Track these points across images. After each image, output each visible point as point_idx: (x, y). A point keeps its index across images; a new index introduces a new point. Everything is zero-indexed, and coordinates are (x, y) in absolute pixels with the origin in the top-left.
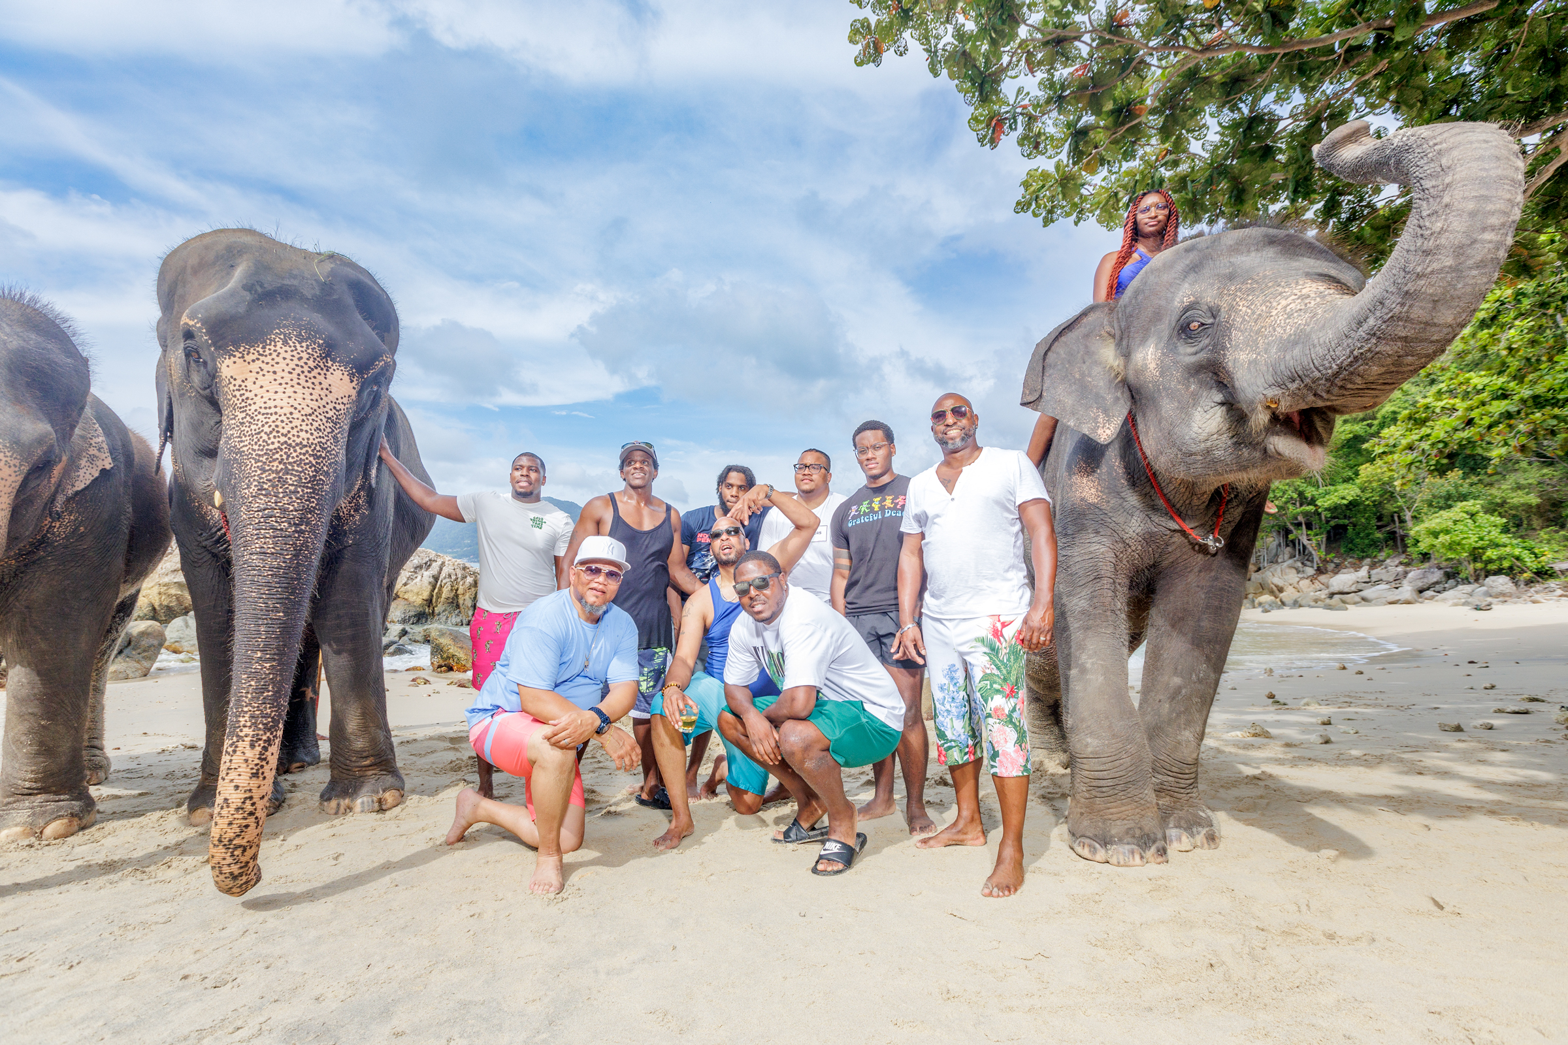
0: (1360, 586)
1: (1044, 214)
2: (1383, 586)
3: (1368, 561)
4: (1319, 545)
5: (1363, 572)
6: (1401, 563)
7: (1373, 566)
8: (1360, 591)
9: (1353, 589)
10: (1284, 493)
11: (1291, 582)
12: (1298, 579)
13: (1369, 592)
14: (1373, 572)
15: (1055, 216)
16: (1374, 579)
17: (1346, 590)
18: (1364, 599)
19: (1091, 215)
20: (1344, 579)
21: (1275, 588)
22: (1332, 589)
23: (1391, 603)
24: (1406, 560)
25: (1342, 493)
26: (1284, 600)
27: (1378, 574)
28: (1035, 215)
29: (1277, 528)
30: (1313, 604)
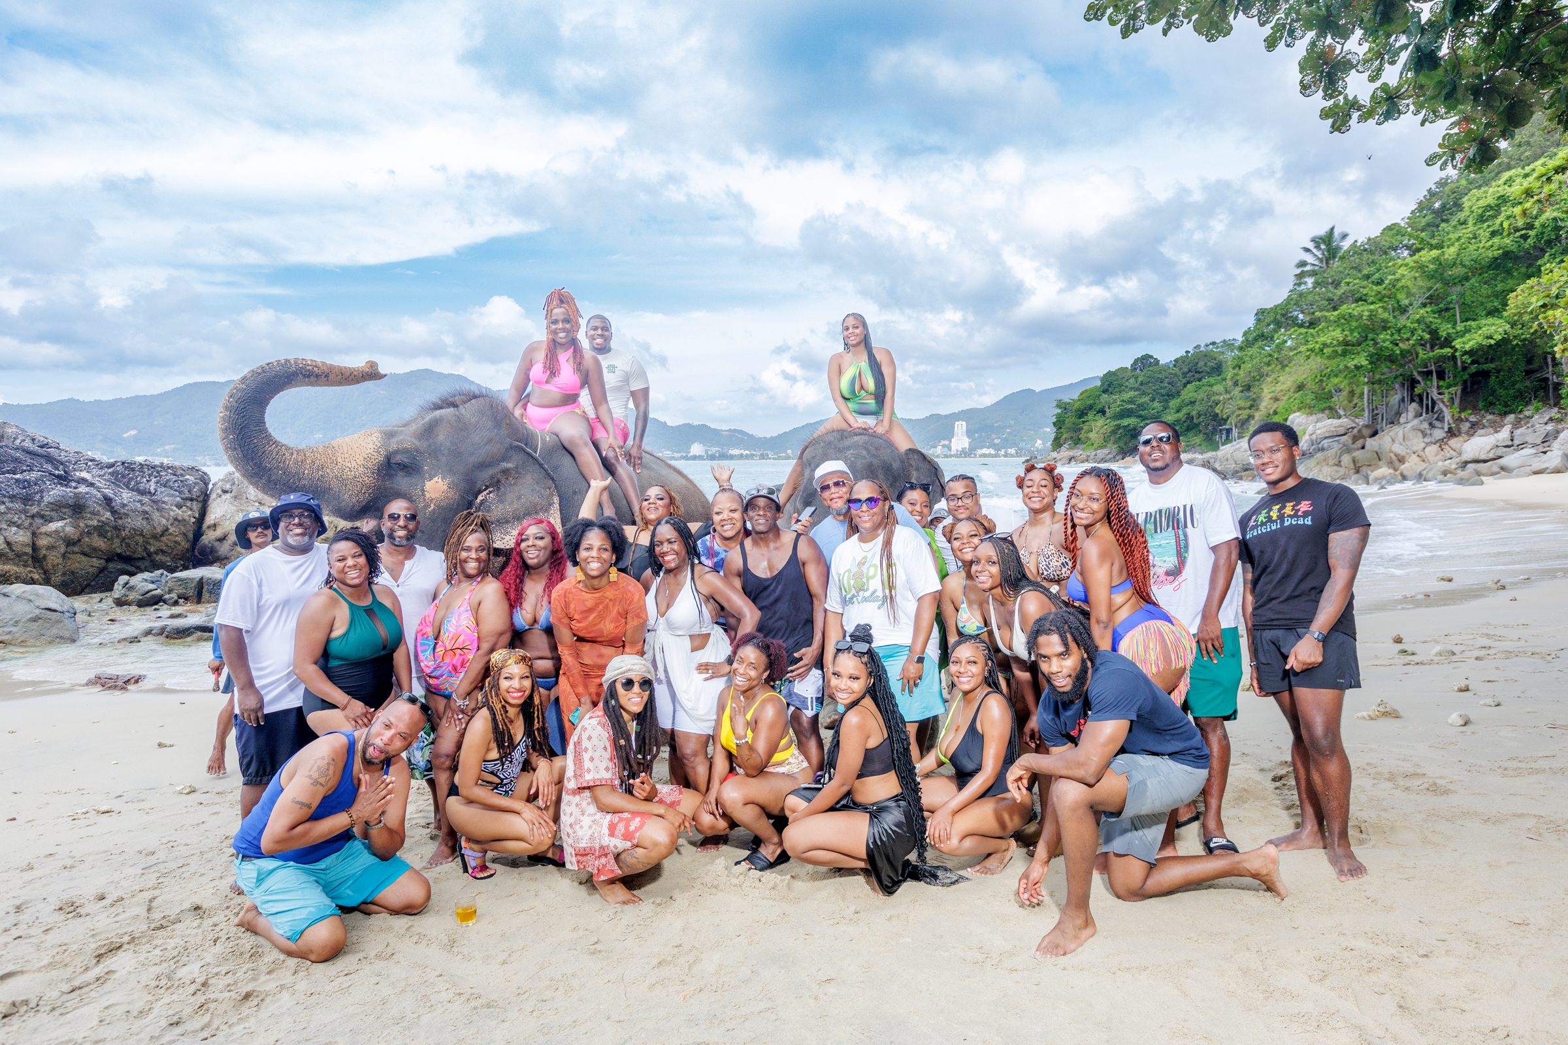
0: (1500, 452)
1: (1123, 22)
2: (1528, 451)
3: (1511, 418)
4: (1452, 400)
5: (1504, 434)
6: (1551, 419)
7: (1516, 425)
8: (1500, 457)
9: (1491, 455)
10: (1413, 333)
11: (1414, 449)
12: (1423, 445)
13: (1511, 460)
14: (1518, 432)
15: (1138, 24)
16: (1516, 442)
17: (1483, 457)
18: (1503, 468)
19: (1186, 21)
20: (1479, 444)
21: (1394, 458)
22: (1465, 457)
23: (1536, 473)
24: (1559, 416)
25: (1485, 331)
26: (1405, 473)
27: (1522, 434)
28: (1113, 22)
29: (1400, 379)
30: (1441, 477)
